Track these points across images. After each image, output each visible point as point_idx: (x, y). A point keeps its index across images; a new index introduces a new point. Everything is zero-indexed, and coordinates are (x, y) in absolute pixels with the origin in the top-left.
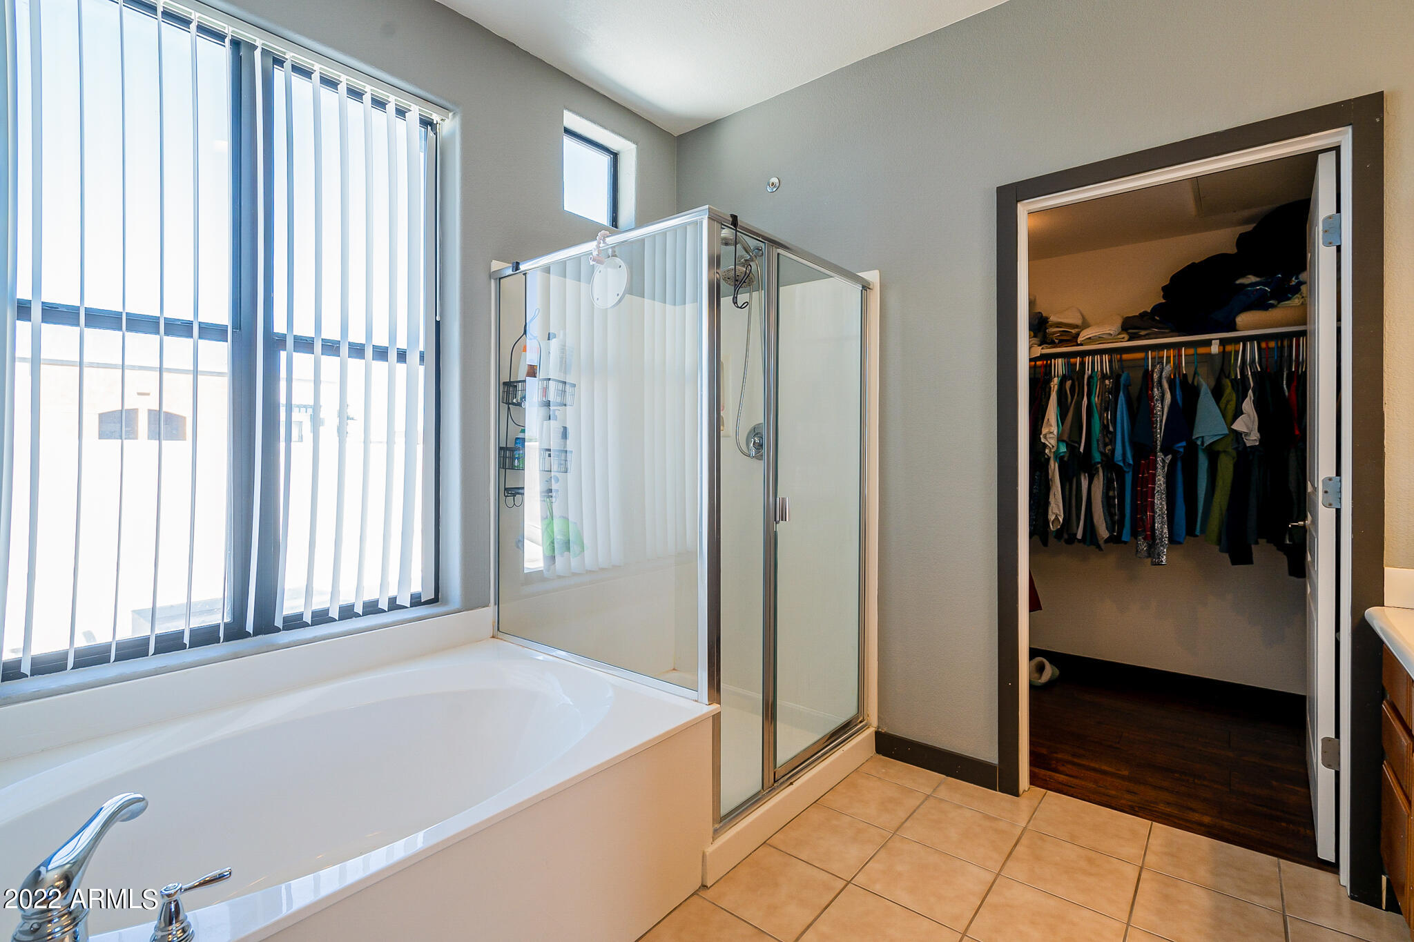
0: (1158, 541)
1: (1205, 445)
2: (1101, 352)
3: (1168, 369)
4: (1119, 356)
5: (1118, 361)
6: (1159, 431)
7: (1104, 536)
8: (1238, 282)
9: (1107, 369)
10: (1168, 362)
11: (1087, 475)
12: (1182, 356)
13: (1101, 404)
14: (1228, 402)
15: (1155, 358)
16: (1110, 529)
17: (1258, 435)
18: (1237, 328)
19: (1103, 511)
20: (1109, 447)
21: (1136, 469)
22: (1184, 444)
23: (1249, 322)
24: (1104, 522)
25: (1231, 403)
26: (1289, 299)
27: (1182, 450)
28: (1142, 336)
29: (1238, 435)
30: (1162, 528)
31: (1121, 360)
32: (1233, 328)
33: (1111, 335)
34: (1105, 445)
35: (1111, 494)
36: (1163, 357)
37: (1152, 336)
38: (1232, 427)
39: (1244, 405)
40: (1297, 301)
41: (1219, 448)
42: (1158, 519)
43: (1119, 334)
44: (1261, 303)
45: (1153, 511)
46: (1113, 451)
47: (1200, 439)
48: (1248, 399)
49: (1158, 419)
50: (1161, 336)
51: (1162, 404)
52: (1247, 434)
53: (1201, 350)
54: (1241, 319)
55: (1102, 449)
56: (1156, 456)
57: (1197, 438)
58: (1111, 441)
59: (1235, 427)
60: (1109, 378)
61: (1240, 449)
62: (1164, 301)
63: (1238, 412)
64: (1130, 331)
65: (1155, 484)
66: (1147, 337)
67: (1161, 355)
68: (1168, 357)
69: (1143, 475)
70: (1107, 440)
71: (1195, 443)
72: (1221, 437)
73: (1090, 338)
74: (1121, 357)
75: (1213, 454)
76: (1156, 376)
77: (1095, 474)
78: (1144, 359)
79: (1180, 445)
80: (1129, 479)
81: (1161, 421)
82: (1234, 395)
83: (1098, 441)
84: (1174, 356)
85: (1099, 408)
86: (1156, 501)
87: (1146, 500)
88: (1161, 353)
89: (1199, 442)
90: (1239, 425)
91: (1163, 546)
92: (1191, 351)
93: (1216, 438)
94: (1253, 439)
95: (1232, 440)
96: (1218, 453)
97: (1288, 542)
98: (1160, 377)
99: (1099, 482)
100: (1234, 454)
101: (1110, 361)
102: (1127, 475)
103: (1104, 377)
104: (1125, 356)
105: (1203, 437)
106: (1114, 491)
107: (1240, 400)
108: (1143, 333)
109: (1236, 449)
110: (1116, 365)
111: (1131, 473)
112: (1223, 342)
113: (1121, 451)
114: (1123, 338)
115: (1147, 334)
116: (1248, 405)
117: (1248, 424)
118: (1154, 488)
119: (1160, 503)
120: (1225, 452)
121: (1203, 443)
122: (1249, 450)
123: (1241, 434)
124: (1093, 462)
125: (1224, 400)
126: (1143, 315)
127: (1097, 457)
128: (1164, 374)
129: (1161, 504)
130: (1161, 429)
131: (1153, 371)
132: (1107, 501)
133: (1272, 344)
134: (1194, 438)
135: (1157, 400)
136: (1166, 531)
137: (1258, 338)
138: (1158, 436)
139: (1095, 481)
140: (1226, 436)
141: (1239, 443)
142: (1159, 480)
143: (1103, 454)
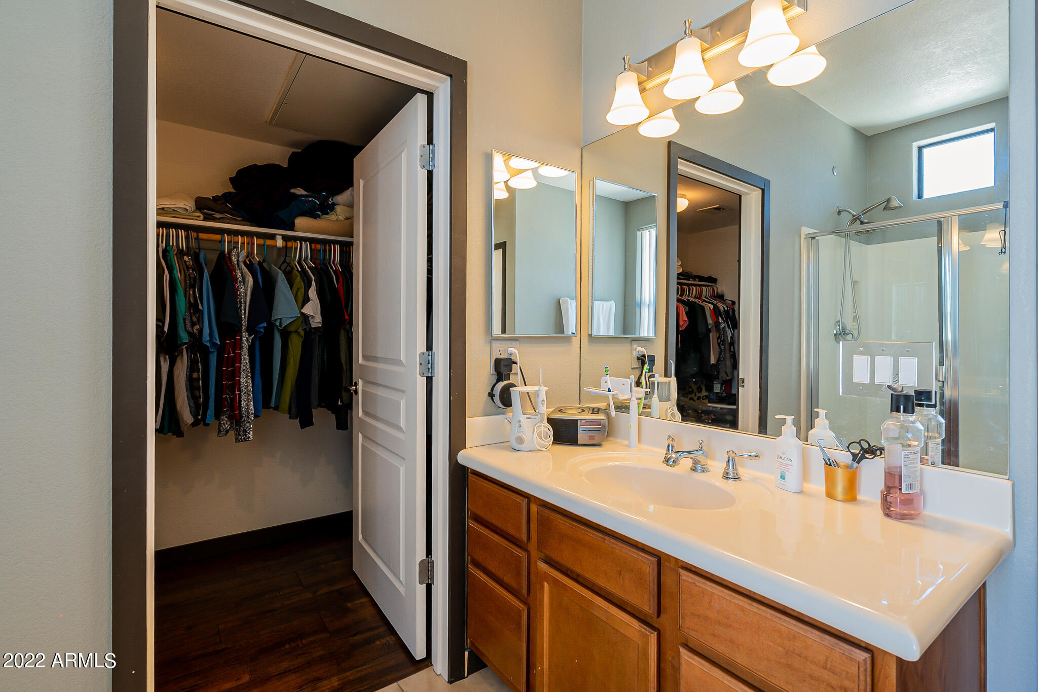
0: (245, 418)
1: (283, 326)
2: (177, 226)
3: (243, 254)
4: (195, 234)
5: (195, 239)
6: (243, 311)
7: (188, 421)
8: (292, 191)
9: (183, 244)
10: (243, 248)
11: (167, 357)
12: (254, 244)
13: (185, 280)
14: (298, 289)
15: (231, 242)
16: (195, 413)
17: (321, 318)
18: (295, 229)
19: (187, 394)
20: (197, 327)
21: (221, 350)
22: (265, 324)
23: (304, 226)
24: (188, 406)
25: (300, 290)
26: (327, 214)
27: (262, 330)
28: (216, 218)
29: (305, 317)
30: (247, 405)
31: (197, 238)
32: (291, 227)
33: (187, 210)
34: (193, 324)
35: (195, 375)
36: (238, 243)
37: (225, 220)
38: (302, 311)
39: (309, 292)
40: (334, 216)
41: (292, 329)
42: (244, 397)
43: (193, 212)
44: (311, 213)
45: (240, 391)
46: (201, 331)
47: (279, 321)
48: (312, 287)
49: (242, 300)
50: (235, 222)
51: (246, 287)
52: (313, 317)
53: (269, 242)
54: (300, 221)
55: (190, 329)
56: (240, 335)
57: (276, 320)
58: (198, 319)
59: (304, 311)
60: (188, 255)
61: (308, 330)
62: (234, 191)
63: (306, 300)
64: (205, 211)
65: (241, 364)
66: (221, 220)
67: (237, 240)
68: (243, 243)
69: (228, 355)
70: (195, 319)
71: (274, 324)
72: (295, 319)
73: (163, 208)
74: (198, 236)
75: (286, 334)
76: (234, 259)
77: (177, 356)
78: (220, 242)
79: (261, 326)
80: (213, 359)
81: (245, 302)
82: (303, 284)
83: (184, 320)
84: (248, 244)
85: (183, 284)
86: (241, 380)
87: (234, 380)
88: (236, 238)
89: (278, 323)
90: (308, 310)
91: (249, 422)
92: (261, 241)
93: (291, 320)
94: (317, 321)
95: (302, 322)
96: (291, 332)
97: (339, 404)
98: (238, 261)
99: (182, 364)
100: (302, 333)
101: (187, 238)
102: (211, 356)
103: (181, 253)
104: (202, 235)
105: (280, 319)
106: (199, 372)
107: (307, 288)
108: (218, 216)
109: (305, 330)
110: (193, 244)
111: (216, 354)
112: (285, 238)
113: (208, 332)
114: (199, 217)
115: (221, 218)
116: (312, 293)
117: (313, 309)
118: (240, 367)
119: (245, 381)
120: (296, 332)
121: (280, 325)
122: (313, 330)
123: (308, 317)
124: (179, 342)
125: (295, 288)
126: (216, 198)
127: (184, 337)
128: (240, 258)
129: (247, 382)
130: (245, 310)
131: (230, 253)
132: (191, 384)
133: (319, 246)
134: (273, 319)
135: (240, 282)
136: (252, 407)
137: (312, 241)
138: (243, 316)
139: (178, 363)
140: (298, 318)
141: (306, 325)
142: (245, 359)
143: (190, 334)
